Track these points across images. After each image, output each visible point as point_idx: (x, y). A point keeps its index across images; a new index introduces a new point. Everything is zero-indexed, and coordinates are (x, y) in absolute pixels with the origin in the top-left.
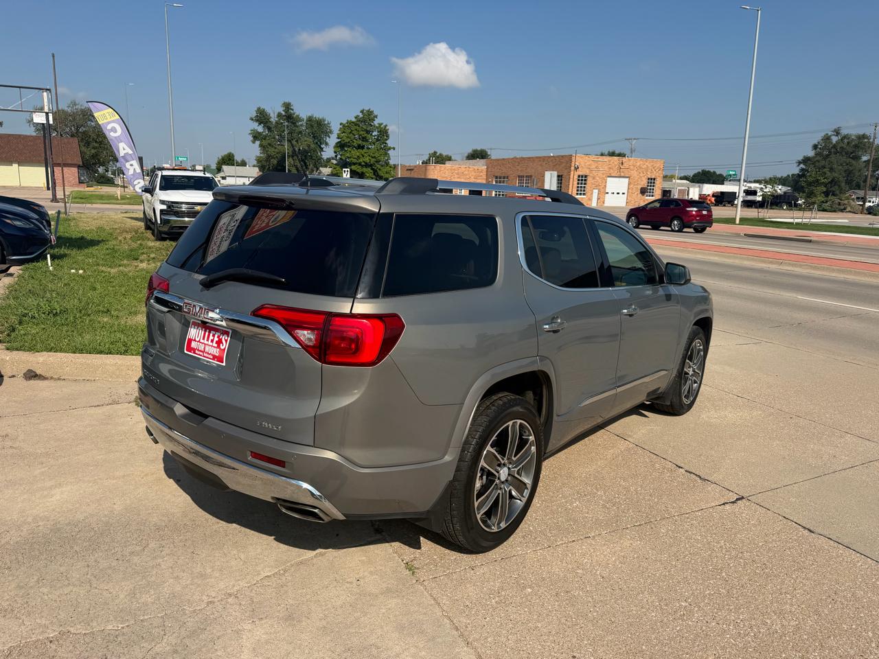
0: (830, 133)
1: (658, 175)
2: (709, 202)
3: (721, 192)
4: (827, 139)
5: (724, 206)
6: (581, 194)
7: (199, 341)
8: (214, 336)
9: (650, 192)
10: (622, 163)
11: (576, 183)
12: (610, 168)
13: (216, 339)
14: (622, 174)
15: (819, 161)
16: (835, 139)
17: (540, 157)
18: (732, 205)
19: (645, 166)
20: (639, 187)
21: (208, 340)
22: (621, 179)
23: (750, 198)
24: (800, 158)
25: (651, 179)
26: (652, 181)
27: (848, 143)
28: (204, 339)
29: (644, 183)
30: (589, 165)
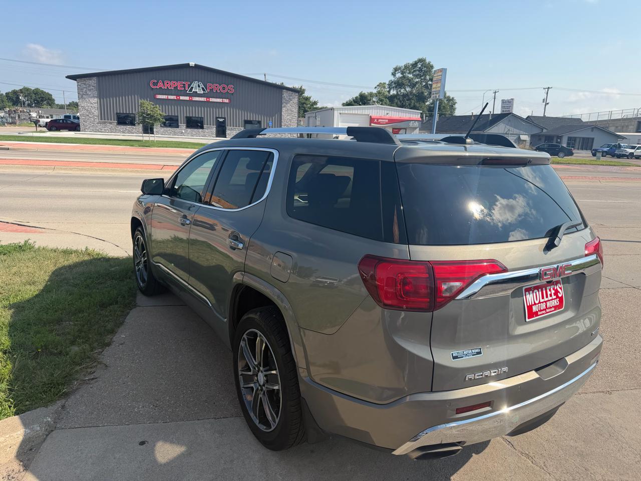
7: (540, 303)
8: (550, 290)
13: (553, 292)
21: (547, 297)
28: (543, 298)
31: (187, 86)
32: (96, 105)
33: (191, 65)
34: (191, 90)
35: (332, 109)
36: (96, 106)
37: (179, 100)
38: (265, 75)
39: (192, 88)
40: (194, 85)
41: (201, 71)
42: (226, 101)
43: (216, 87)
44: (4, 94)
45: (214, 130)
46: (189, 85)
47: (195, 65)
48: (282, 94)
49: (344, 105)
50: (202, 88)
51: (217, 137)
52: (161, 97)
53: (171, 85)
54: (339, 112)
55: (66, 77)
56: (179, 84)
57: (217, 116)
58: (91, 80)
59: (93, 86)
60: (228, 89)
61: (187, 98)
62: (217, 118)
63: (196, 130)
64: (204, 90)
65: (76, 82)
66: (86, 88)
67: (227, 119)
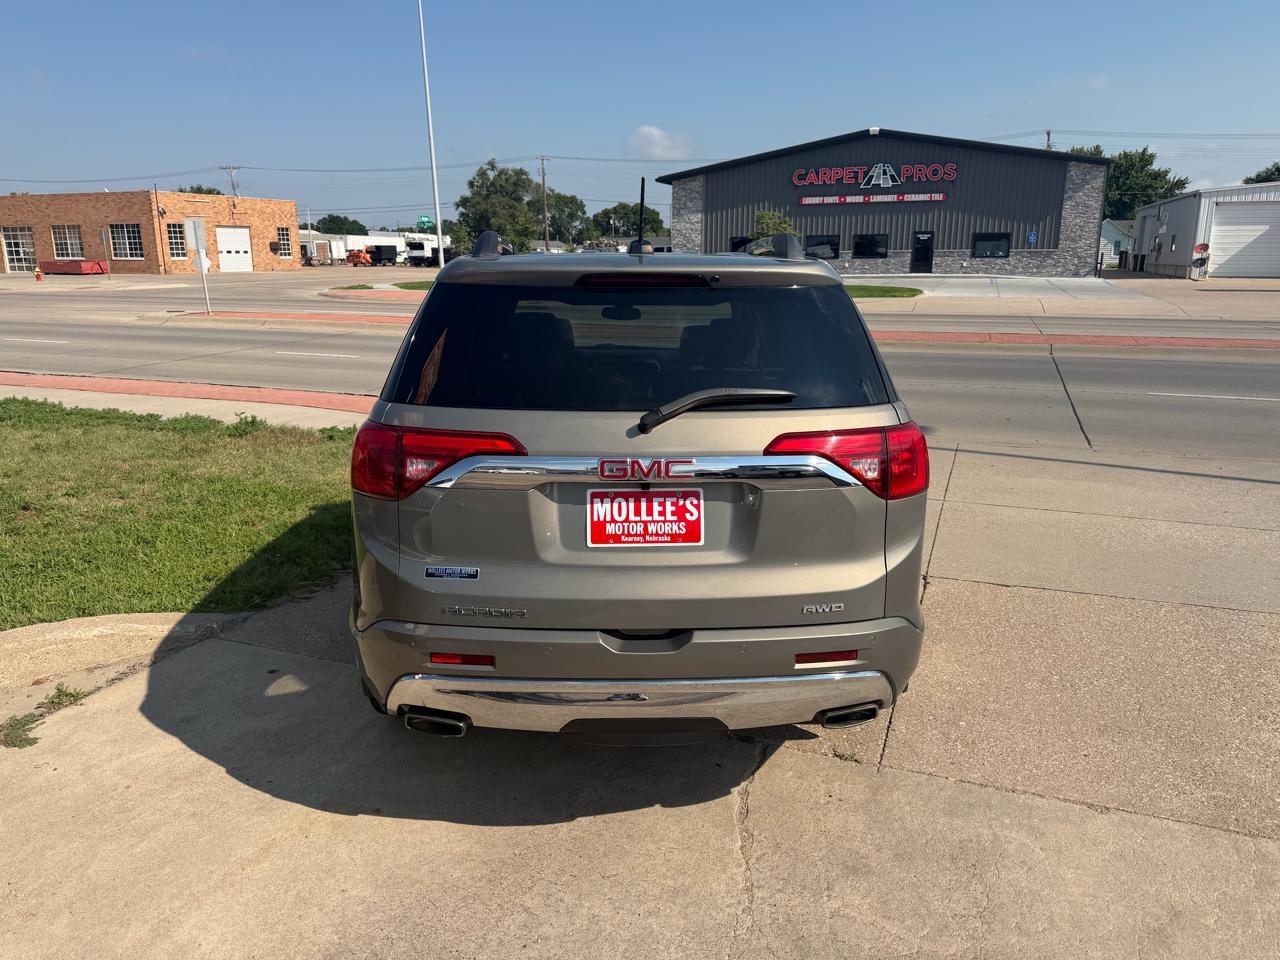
0: (485, 167)
1: (291, 223)
2: (364, 261)
3: (376, 247)
4: (482, 174)
5: (384, 265)
6: (178, 255)
7: (627, 520)
8: (662, 504)
9: (285, 249)
10: (234, 205)
11: (166, 236)
12: (216, 213)
13: (671, 508)
14: (238, 223)
15: (479, 204)
16: (491, 175)
17: (89, 195)
18: (394, 264)
19: (268, 210)
20: (268, 242)
21: (650, 515)
22: (237, 230)
23: (416, 253)
24: (458, 199)
25: (283, 229)
26: (283, 232)
27: (507, 180)
28: (638, 515)
29: (273, 236)
30: (183, 208)
31: (860, 176)
32: (698, 226)
33: (871, 133)
34: (868, 183)
35: (1195, 196)
36: (699, 228)
37: (844, 204)
38: (1048, 134)
39: (872, 177)
40: (874, 172)
41: (892, 141)
42: (938, 197)
43: (920, 170)
44: (592, 217)
45: (908, 258)
46: (866, 173)
47: (881, 130)
48: (1066, 171)
49: (1248, 181)
50: (892, 176)
51: (912, 272)
52: (810, 202)
53: (830, 175)
54: (1215, 199)
55: (657, 180)
56: (846, 174)
57: (917, 230)
58: (693, 181)
59: (697, 192)
60: (945, 173)
61: (859, 199)
62: (916, 233)
63: (872, 261)
64: (893, 179)
65: (671, 187)
66: (685, 196)
67: (936, 235)
